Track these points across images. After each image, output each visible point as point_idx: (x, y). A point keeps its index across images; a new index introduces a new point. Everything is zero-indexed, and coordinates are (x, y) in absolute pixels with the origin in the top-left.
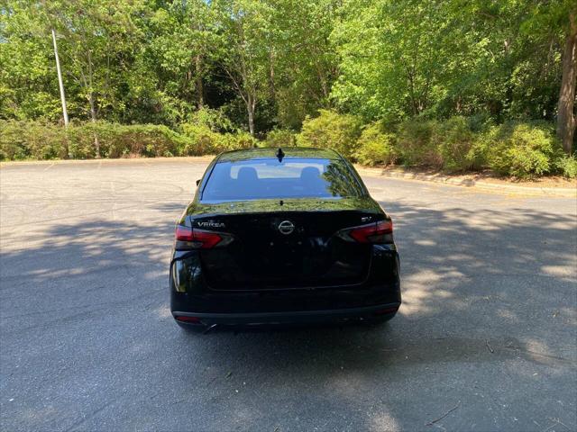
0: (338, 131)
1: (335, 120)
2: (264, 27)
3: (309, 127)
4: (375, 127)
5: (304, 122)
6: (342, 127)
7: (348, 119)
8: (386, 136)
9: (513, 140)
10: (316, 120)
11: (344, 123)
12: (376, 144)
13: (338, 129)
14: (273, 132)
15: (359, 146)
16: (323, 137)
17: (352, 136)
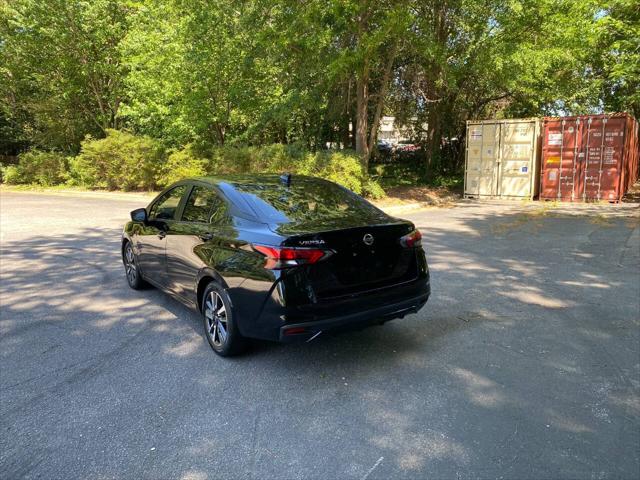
0: (136, 155)
1: (130, 141)
2: (16, 20)
3: (92, 149)
4: (184, 151)
5: (82, 143)
6: (141, 150)
7: (146, 141)
8: (198, 161)
9: (333, 167)
10: (102, 141)
11: (144, 145)
12: (187, 170)
13: (136, 153)
14: (30, 154)
15: (166, 172)
16: (116, 162)
17: (155, 161)
